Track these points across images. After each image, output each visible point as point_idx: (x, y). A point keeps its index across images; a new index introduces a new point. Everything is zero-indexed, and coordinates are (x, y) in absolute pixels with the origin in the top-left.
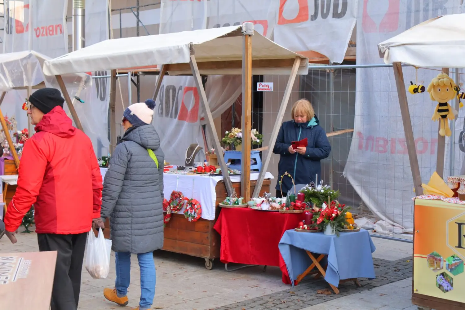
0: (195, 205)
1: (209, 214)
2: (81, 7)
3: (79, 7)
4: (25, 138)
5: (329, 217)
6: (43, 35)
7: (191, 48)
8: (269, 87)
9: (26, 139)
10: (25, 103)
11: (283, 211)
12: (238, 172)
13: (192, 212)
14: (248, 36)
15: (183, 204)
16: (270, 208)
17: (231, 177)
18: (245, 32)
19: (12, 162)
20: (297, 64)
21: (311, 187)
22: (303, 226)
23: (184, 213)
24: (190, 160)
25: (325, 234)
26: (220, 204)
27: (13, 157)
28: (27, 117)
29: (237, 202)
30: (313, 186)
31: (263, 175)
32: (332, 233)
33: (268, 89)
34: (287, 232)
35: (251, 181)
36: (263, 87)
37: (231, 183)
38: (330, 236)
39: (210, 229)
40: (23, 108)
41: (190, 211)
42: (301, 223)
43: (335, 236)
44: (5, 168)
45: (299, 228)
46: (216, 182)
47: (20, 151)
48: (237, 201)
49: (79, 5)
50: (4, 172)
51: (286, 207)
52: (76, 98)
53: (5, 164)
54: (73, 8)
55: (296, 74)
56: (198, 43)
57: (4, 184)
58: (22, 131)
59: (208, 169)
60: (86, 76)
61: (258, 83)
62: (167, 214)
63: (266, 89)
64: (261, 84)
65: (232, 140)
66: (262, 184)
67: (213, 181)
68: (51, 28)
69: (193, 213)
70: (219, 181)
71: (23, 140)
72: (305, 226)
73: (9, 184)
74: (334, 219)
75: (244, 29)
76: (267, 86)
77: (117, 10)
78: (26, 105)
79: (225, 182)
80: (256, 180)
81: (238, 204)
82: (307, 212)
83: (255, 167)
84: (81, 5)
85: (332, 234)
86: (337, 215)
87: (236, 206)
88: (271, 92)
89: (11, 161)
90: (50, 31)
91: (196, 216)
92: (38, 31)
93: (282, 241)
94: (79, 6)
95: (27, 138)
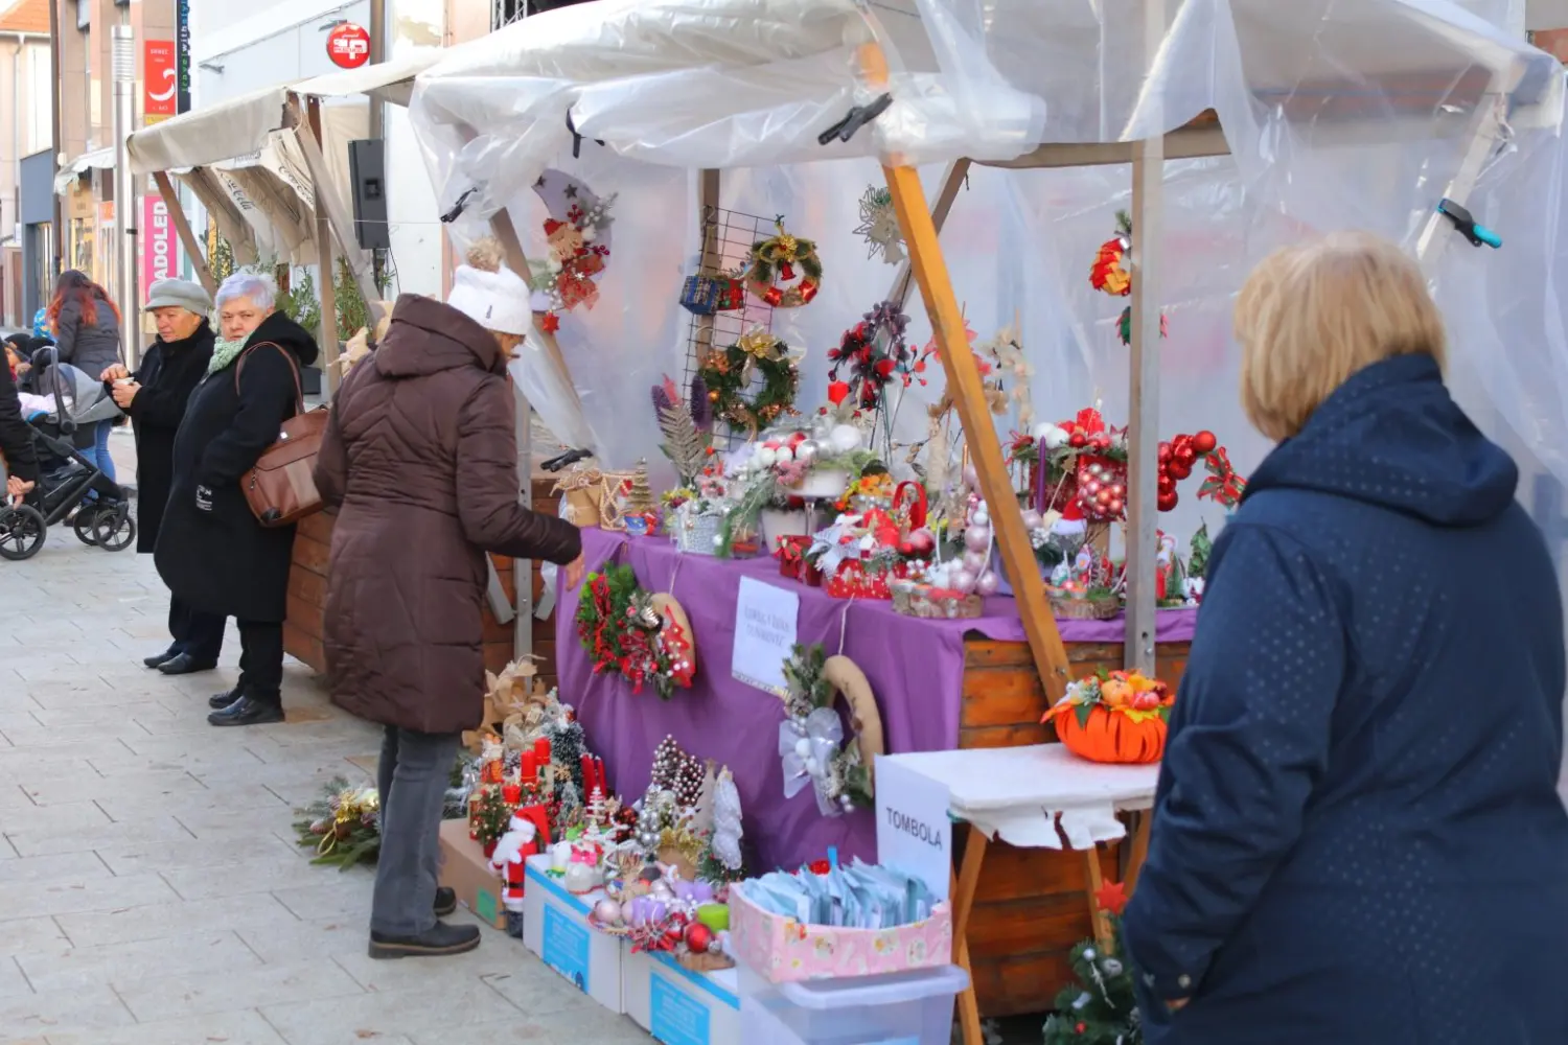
4: (1104, 486)
9: (1112, 497)
10: (1116, 246)
19: (1021, 656)
27: (1019, 620)
40: (1099, 280)
44: (968, 697)
47: (1062, 570)
52: (1446, 213)
53: (966, 670)
57: (962, 832)
58: (1069, 427)
60: (1523, 58)
71: (1084, 499)
73: (996, 835)
78: (1117, 254)
95: (1117, 488)
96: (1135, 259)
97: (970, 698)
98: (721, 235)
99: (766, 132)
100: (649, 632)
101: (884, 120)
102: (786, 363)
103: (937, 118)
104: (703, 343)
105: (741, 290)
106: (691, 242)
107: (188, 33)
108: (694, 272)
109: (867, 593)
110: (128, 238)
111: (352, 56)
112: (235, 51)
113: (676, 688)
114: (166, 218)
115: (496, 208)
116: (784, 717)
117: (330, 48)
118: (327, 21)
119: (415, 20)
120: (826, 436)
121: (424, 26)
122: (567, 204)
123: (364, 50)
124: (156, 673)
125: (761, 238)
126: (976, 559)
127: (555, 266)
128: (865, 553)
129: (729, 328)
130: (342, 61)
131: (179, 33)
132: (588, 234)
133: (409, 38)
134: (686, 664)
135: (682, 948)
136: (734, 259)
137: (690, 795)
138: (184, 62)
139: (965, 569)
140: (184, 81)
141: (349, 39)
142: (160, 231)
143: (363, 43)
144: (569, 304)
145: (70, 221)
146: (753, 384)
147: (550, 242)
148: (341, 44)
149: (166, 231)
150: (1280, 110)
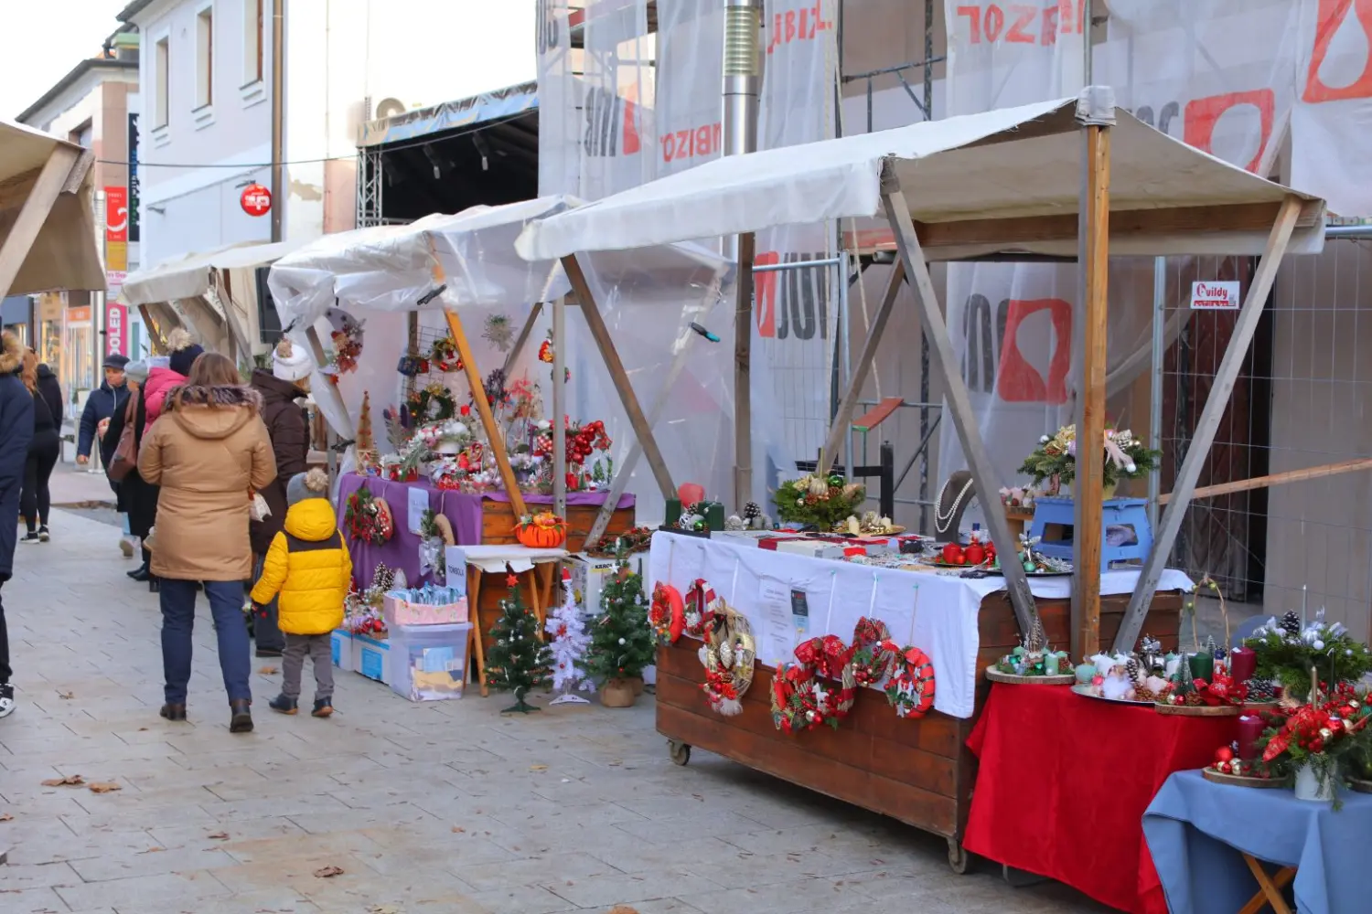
0: (916, 669)
1: (956, 699)
2: (744, 71)
3: (738, 71)
4: (546, 441)
5: (1308, 739)
6: (681, 154)
7: (889, 174)
8: (1225, 295)
9: (548, 445)
10: (546, 343)
11: (1164, 708)
12: (1064, 567)
13: (907, 688)
14: (1097, 130)
15: (886, 662)
16: (1132, 693)
17: (1030, 581)
18: (1088, 116)
19: (506, 507)
20: (1289, 219)
21: (1285, 628)
22: (1227, 762)
23: (885, 688)
24: (946, 521)
25: (1297, 796)
26: (991, 670)
27: (507, 493)
28: (551, 382)
29: (1039, 667)
30: (1291, 627)
31: (1151, 576)
32: (1316, 795)
33: (1223, 302)
34: (1176, 780)
35: (1102, 597)
36: (1208, 295)
37: (1032, 600)
38: (1309, 807)
39: (957, 745)
40: (541, 357)
41: (902, 686)
42: (1225, 753)
43: (1327, 808)
44: (485, 525)
45: (1215, 768)
46: (979, 596)
48: (1043, 662)
49: (739, 65)
50: (483, 537)
51: (1176, 695)
52: (695, 328)
53: (484, 513)
54: (724, 74)
55: (1282, 253)
56: (915, 154)
57: (471, 568)
58: (551, 422)
59: (975, 555)
61: (1195, 285)
62: (844, 688)
63: (1217, 303)
64: (1204, 287)
65: (1050, 463)
66: (1146, 608)
67: (971, 592)
68: (703, 135)
69: (909, 692)
70: (988, 593)
71: (539, 447)
72: (1235, 762)
73: (486, 570)
74: (1329, 746)
75: (1082, 108)
76: (1220, 292)
77: (861, 77)
79: (1012, 597)
80: (1129, 595)
81: (1043, 671)
82: (1247, 716)
83: (1131, 552)
84: (744, 65)
85: (1316, 799)
86: (1340, 734)
87: (1037, 679)
88: (1233, 311)
89: (498, 507)
90: (701, 141)
91: (918, 701)
92: (669, 143)
93: (1154, 807)
94: (741, 69)
95: (550, 442)
96: (554, 348)
97: (486, 525)
98: (418, 338)
99: (403, 298)
100: (373, 516)
101: (444, 295)
102: (450, 399)
103: (462, 295)
104: (410, 389)
105: (427, 364)
106: (404, 342)
107: (138, 182)
108: (405, 355)
109: (454, 487)
110: (100, 337)
111: (259, 208)
112: (175, 198)
113: (385, 541)
114: (119, 321)
115: (307, 327)
116: (421, 542)
117: (243, 202)
118: (241, 181)
119: (304, 182)
120: (450, 426)
121: (310, 186)
122: (341, 325)
123: (267, 203)
124: (132, 579)
125: (437, 339)
126: (492, 471)
127: (337, 353)
128: (453, 471)
129: (423, 382)
130: (251, 211)
131: (130, 181)
132: (352, 337)
133: (299, 195)
134: (387, 528)
135: (371, 631)
136: (425, 349)
137: (389, 586)
138: (134, 202)
139: (489, 475)
140: (134, 216)
141: (256, 196)
142: (115, 330)
143: (267, 199)
144: (343, 371)
145: (41, 323)
146: (435, 408)
147: (335, 341)
148: (251, 199)
149: (119, 331)
150: (616, 288)
